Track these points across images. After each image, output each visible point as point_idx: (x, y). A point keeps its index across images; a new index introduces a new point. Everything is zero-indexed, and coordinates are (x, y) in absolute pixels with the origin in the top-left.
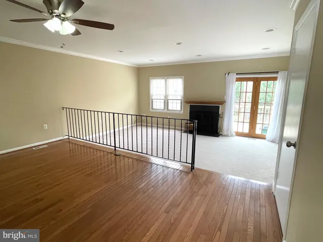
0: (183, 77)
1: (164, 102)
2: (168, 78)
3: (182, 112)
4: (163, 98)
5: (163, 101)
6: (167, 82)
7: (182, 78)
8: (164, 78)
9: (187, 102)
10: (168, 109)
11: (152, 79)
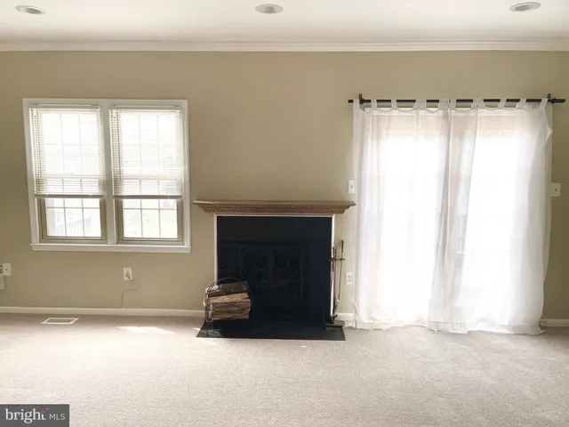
0: (185, 103)
1: (103, 208)
2: (114, 106)
3: (187, 245)
4: (96, 190)
5: (96, 202)
6: (112, 123)
7: (176, 107)
8: (94, 106)
9: (207, 208)
10: (120, 238)
11: (36, 105)
